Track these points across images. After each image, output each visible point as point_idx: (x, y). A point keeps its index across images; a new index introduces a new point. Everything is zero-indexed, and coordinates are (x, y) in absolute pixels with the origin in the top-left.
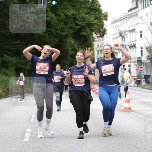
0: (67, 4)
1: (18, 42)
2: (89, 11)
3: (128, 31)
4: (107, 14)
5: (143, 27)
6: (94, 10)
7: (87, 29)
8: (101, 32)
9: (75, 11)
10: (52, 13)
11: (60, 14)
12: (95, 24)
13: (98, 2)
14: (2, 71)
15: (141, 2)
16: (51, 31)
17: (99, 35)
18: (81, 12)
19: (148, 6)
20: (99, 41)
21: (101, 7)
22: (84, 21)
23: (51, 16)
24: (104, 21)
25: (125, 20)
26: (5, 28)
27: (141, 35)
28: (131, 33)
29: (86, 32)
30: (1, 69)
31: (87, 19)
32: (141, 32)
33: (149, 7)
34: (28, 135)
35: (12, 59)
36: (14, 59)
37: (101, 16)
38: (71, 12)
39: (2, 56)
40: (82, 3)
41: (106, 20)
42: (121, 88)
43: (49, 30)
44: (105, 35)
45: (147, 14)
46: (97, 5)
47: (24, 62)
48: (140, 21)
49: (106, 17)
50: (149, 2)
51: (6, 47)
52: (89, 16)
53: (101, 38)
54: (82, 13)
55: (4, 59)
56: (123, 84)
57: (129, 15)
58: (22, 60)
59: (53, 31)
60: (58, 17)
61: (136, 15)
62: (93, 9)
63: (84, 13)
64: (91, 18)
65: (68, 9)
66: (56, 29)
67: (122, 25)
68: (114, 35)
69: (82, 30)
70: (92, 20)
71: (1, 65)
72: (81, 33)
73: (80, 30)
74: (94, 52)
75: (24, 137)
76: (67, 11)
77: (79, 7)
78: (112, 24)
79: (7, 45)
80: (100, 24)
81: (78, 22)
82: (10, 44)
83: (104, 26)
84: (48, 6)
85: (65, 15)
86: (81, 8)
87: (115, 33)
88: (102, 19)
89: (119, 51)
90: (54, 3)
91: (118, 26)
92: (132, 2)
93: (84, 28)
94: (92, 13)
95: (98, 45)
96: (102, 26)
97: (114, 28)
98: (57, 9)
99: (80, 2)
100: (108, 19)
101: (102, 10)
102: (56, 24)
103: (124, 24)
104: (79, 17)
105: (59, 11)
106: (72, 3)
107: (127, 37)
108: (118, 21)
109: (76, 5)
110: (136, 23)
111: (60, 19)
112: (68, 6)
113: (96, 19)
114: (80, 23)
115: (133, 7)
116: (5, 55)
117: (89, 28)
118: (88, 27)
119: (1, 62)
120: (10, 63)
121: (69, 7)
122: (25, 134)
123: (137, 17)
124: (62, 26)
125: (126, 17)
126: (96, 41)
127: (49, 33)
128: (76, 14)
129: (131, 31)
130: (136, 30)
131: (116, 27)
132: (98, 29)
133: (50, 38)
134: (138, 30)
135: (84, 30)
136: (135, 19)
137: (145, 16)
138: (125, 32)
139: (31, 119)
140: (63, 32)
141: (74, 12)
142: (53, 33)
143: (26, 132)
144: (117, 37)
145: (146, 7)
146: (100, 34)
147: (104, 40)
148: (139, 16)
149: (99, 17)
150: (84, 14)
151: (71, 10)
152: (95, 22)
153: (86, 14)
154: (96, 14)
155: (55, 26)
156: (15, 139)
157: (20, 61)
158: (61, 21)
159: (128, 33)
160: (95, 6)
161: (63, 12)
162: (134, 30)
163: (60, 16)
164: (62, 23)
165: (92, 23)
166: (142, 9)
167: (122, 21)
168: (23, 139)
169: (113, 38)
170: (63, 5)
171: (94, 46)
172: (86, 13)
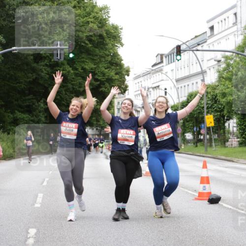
0: (85, 57)
1: (31, 96)
2: (109, 65)
3: (152, 88)
4: (129, 69)
5: (168, 84)
6: (114, 65)
7: (107, 85)
8: (122, 88)
9: (95, 65)
10: (69, 66)
11: (77, 67)
12: (116, 79)
13: (119, 55)
14: (13, 129)
15: (166, 57)
16: (67, 86)
17: (120, 92)
18: (100, 66)
19: (174, 61)
20: (120, 98)
21: (122, 62)
22: (103, 76)
23: (67, 70)
24: (126, 77)
25: (148, 75)
26: (17, 81)
27: (166, 93)
28: (155, 90)
29: (106, 88)
30: (12, 127)
31: (108, 74)
32: (166, 89)
33: (174, 63)
34: (39, 200)
35: (24, 116)
36: (26, 116)
37: (122, 71)
38: (89, 65)
39: (13, 113)
40: (102, 57)
41: (128, 75)
42: (143, 150)
43: (66, 84)
44: (127, 92)
45: (172, 70)
46: (118, 59)
47: (36, 119)
48: (164, 77)
49: (128, 72)
50: (175, 57)
51: (16, 102)
52: (109, 71)
53: (122, 95)
54: (102, 67)
55: (15, 115)
56: (145, 146)
57: (153, 70)
58: (35, 117)
59: (70, 86)
60: (75, 72)
61: (161, 70)
62: (114, 63)
63: (104, 67)
64: (112, 73)
65: (87, 62)
66: (72, 84)
67: (145, 81)
68: (136, 91)
69: (102, 86)
70: (112, 75)
71: (12, 122)
72: (101, 89)
73: (99, 86)
74: (114, 110)
75: (35, 202)
76: (85, 64)
77: (99, 60)
78: (135, 79)
79: (18, 101)
80: (120, 79)
81: (97, 77)
82: (22, 100)
83: (126, 83)
84: (65, 59)
85: (83, 69)
86: (101, 61)
87: (137, 89)
88: (123, 75)
89: (141, 110)
90: (71, 55)
91: (141, 82)
92: (156, 56)
93: (104, 84)
94: (113, 67)
95: (119, 103)
96: (124, 81)
97: (136, 84)
98: (74, 63)
99: (100, 56)
100: (130, 75)
101: (124, 65)
102: (73, 78)
103: (147, 80)
104: (98, 72)
105: (76, 64)
106: (91, 57)
107: (150, 94)
108: (141, 77)
109: (95, 58)
110: (161, 79)
111: (77, 73)
112: (86, 59)
113: (116, 74)
114: (99, 78)
115: (158, 62)
116: (16, 111)
117: (109, 84)
118: (108, 82)
119: (12, 119)
120: (22, 120)
121: (87, 61)
122: (36, 199)
123: (162, 73)
124: (80, 81)
125: (150, 73)
126: (117, 98)
127: (65, 88)
128: (95, 68)
129: (155, 87)
130: (160, 87)
131: (138, 83)
132: (119, 85)
133: (66, 94)
134: (162, 87)
135: (103, 86)
136: (159, 75)
137: (171, 71)
138: (148, 89)
139: (43, 182)
140: (80, 87)
141: (93, 66)
142: (69, 89)
143: (37, 196)
144: (139, 94)
145: (171, 62)
146: (120, 90)
147: (125, 96)
148: (164, 72)
149: (120, 73)
150: (103, 69)
151: (90, 64)
152: (116, 78)
153: (105, 69)
154: (117, 69)
155: (72, 81)
156: (25, 204)
157: (33, 118)
158: (78, 75)
159: (151, 90)
160: (116, 60)
161: (81, 65)
162: (158, 86)
163: (77, 69)
164: (79, 78)
165: (112, 79)
166: (167, 65)
167: (146, 77)
168: (34, 205)
169: (135, 96)
170: (80, 57)
171: (114, 103)
172: (106, 67)
